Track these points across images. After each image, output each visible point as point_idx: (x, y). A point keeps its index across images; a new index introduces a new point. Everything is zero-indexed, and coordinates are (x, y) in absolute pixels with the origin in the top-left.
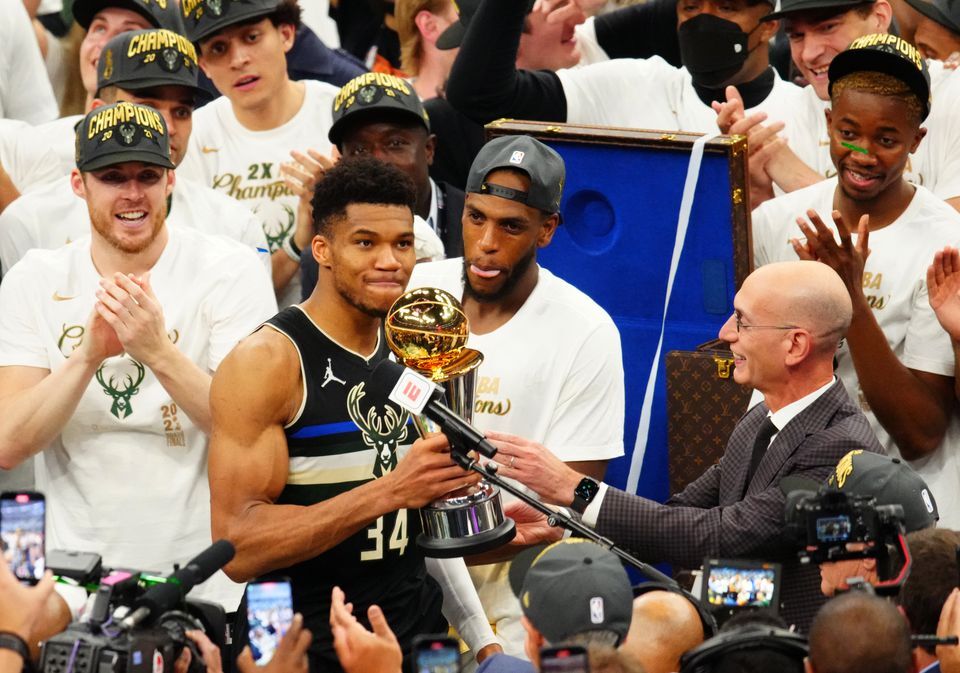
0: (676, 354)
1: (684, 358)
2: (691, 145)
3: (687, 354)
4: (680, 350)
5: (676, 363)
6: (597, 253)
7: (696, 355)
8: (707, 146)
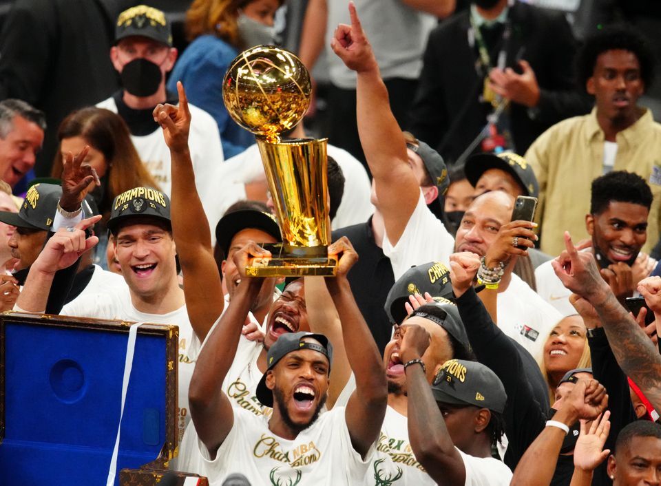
0: (127, 471)
1: (132, 474)
2: (128, 328)
3: (135, 471)
4: (130, 468)
5: (127, 476)
6: (71, 403)
7: (140, 472)
8: (139, 329)
